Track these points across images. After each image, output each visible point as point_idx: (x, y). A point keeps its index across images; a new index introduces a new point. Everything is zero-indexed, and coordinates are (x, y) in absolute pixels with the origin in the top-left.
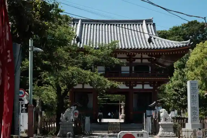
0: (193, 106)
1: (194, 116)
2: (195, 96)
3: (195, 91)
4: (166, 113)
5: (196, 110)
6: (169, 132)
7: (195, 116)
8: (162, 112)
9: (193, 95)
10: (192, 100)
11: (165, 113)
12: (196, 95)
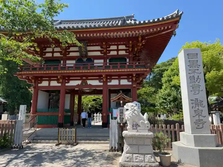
0: (194, 98)
1: (197, 118)
2: (196, 77)
3: (197, 68)
4: (136, 112)
5: (201, 105)
6: (142, 156)
7: (201, 118)
8: (127, 110)
9: (192, 75)
10: (191, 85)
11: (133, 112)
12: (198, 75)
